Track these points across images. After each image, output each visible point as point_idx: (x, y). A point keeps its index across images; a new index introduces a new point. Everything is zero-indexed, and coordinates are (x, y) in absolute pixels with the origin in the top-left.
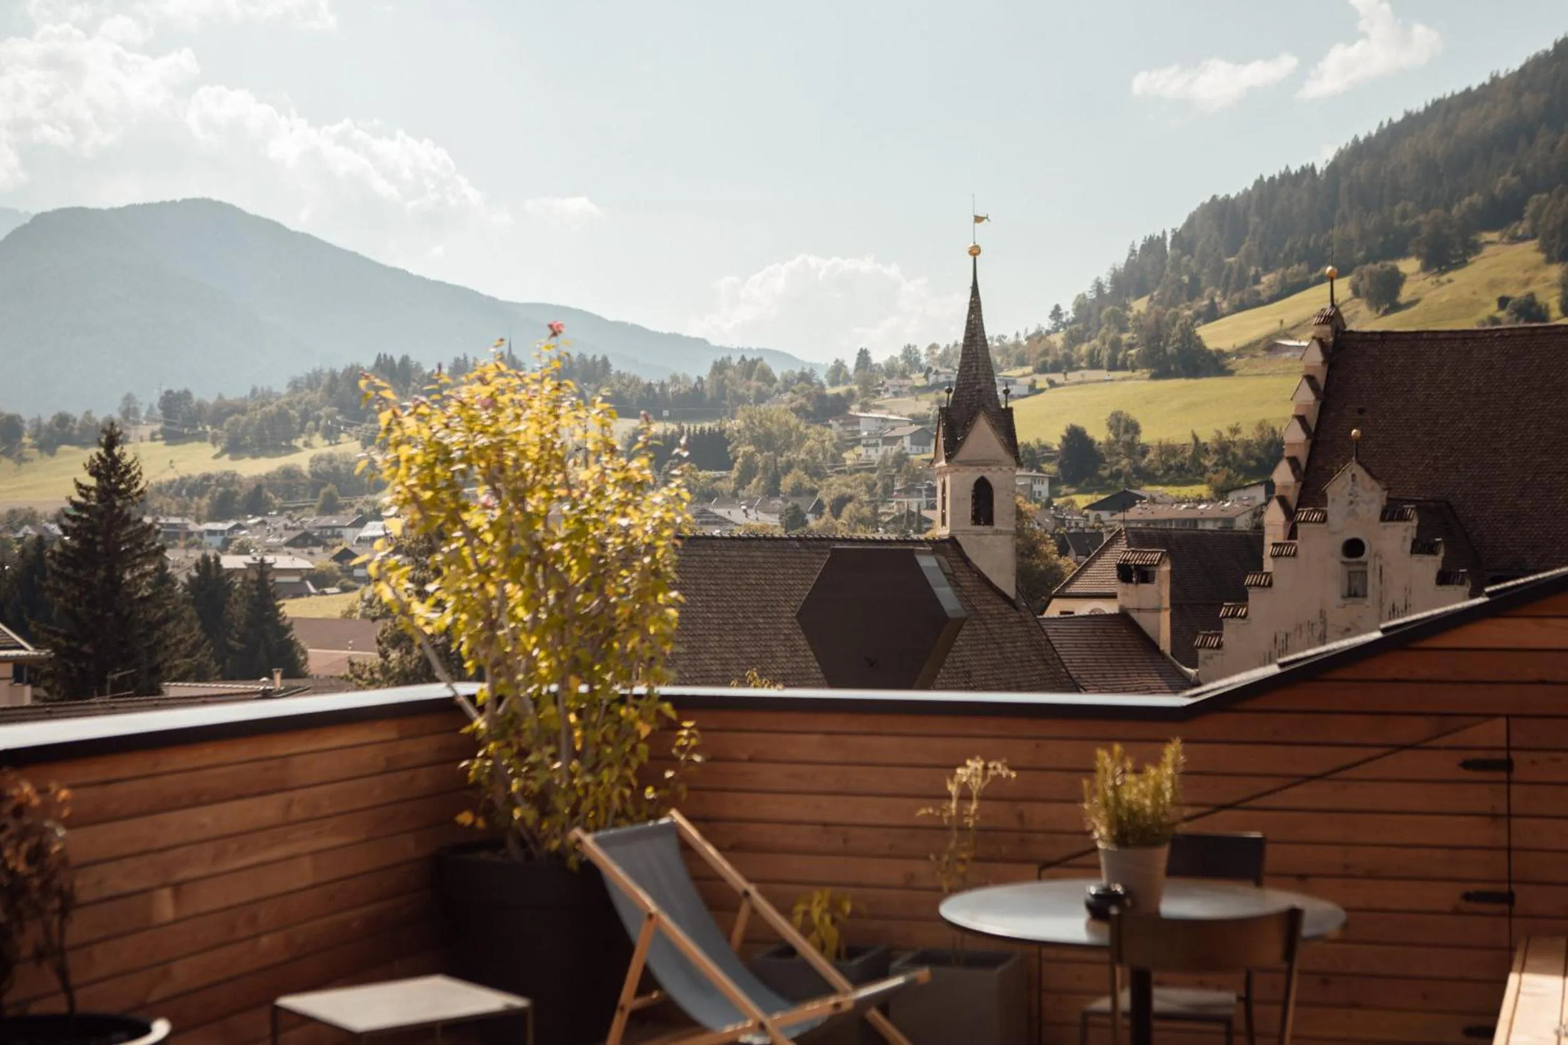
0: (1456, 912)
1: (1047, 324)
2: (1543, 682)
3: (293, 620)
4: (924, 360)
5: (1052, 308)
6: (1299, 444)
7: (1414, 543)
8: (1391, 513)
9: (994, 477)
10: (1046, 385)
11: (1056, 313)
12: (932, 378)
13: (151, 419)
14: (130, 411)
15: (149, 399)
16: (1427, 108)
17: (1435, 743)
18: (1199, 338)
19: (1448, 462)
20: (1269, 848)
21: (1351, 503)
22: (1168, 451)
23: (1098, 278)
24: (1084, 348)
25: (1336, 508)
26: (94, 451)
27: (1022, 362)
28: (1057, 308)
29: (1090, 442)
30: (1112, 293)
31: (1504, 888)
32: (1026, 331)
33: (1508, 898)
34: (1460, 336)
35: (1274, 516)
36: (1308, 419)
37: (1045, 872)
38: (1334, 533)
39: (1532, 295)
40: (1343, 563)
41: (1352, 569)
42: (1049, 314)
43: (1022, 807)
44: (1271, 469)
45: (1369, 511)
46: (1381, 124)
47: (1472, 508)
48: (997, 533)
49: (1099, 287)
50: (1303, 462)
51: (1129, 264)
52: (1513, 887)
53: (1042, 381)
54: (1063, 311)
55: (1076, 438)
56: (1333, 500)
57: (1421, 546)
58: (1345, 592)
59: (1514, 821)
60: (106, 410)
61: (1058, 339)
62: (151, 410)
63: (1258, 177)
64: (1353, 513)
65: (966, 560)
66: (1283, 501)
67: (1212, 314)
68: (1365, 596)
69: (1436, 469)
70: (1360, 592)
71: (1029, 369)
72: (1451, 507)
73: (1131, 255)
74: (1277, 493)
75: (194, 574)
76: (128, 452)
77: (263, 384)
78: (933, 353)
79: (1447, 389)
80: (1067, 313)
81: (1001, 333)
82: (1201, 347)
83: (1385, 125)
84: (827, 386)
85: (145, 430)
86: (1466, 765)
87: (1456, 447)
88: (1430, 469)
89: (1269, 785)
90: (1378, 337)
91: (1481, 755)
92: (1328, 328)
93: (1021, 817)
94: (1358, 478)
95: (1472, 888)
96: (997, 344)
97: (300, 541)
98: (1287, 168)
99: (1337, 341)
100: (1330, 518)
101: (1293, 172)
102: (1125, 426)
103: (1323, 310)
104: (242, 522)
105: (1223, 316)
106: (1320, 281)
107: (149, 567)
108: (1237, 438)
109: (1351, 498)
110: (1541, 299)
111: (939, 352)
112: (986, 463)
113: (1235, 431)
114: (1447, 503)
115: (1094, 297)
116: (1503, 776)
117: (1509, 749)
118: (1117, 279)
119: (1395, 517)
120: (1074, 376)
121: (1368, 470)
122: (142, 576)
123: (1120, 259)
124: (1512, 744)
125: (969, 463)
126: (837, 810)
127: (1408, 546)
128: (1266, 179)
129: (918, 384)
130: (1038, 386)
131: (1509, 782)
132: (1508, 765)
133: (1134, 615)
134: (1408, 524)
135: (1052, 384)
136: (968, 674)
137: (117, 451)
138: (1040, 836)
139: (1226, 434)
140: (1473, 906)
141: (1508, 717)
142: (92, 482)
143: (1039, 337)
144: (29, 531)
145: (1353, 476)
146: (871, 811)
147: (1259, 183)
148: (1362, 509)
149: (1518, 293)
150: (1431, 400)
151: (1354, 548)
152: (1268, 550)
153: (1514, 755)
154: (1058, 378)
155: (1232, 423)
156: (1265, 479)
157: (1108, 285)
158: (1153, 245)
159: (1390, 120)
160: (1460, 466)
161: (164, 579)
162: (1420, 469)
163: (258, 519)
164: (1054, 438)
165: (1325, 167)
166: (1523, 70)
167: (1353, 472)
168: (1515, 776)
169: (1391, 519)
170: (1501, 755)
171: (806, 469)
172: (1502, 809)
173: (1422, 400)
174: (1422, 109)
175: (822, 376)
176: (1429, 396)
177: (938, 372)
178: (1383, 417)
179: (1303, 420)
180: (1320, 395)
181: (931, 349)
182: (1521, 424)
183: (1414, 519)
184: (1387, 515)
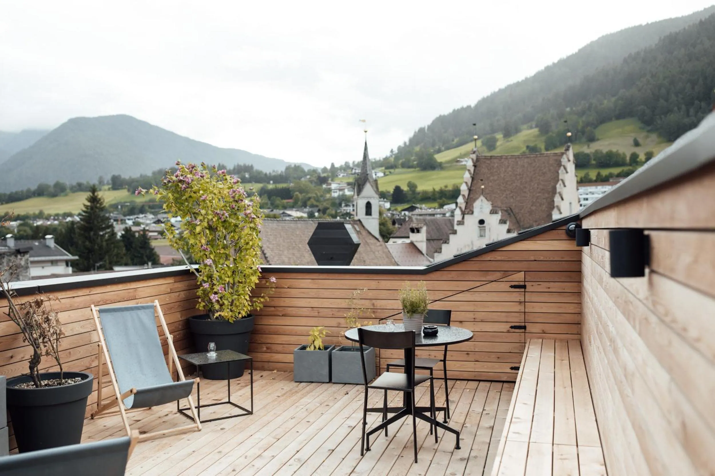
0: (508, 332)
1: (389, 155)
2: (535, 261)
3: (155, 247)
4: (351, 166)
5: (390, 150)
6: (466, 191)
7: (500, 220)
8: (493, 212)
9: (372, 201)
11: (392, 151)
13: (108, 184)
14: (101, 182)
15: (108, 178)
17: (501, 280)
18: (435, 159)
20: (452, 313)
22: (425, 192)
23: (405, 141)
24: (400, 161)
25: (476, 210)
26: (89, 194)
27: (382, 166)
29: (402, 191)
30: (409, 145)
31: (523, 324)
33: (524, 328)
34: (514, 157)
35: (458, 212)
36: (468, 183)
37: (381, 321)
38: (476, 217)
39: (536, 145)
40: (479, 227)
41: (481, 228)
42: (390, 152)
43: (374, 301)
44: (457, 198)
45: (486, 211)
47: (517, 209)
48: (373, 218)
49: (405, 143)
50: (467, 196)
51: (414, 136)
52: (526, 323)
55: (398, 189)
56: (475, 208)
57: (503, 222)
58: (479, 235)
59: (526, 303)
60: (94, 181)
61: (392, 159)
62: (108, 181)
64: (481, 212)
65: (363, 227)
66: (460, 208)
67: (439, 151)
68: (485, 236)
69: (507, 198)
70: (483, 235)
71: (383, 168)
72: (512, 209)
74: (459, 205)
75: (123, 233)
76: (100, 194)
77: (144, 173)
78: (354, 164)
79: (510, 173)
80: (395, 151)
82: (435, 161)
84: (321, 173)
85: (106, 187)
86: (512, 287)
87: (513, 191)
88: (505, 198)
89: (451, 293)
91: (516, 283)
92: (474, 155)
93: (373, 305)
94: (483, 201)
95: (513, 324)
97: (157, 222)
99: (477, 159)
100: (474, 213)
102: (412, 186)
103: (473, 149)
104: (139, 216)
105: (443, 151)
106: (472, 141)
107: (108, 230)
108: (447, 189)
109: (481, 207)
110: (539, 146)
111: (356, 163)
112: (370, 198)
113: (446, 187)
114: (510, 208)
115: (404, 146)
116: (523, 290)
117: (525, 281)
118: (411, 140)
120: (397, 170)
121: (486, 198)
122: (106, 234)
123: (411, 135)
124: (526, 280)
125: (364, 197)
126: (315, 303)
127: (498, 221)
129: (349, 173)
130: (387, 173)
131: (525, 292)
132: (524, 287)
133: (416, 243)
134: (498, 215)
135: (390, 172)
136: (364, 261)
137: (96, 194)
138: (379, 310)
139: (443, 188)
140: (513, 330)
141: (525, 271)
142: (89, 204)
143: (386, 159)
144: (69, 219)
146: (326, 303)
147: (454, 111)
148: (484, 210)
149: (532, 145)
151: (482, 222)
152: (455, 223)
153: (526, 283)
154: (392, 171)
155: (445, 184)
156: (454, 201)
157: (408, 143)
158: (421, 130)
161: (113, 234)
162: (502, 198)
163: (143, 215)
164: (391, 190)
166: (535, 76)
167: (482, 199)
168: (527, 290)
169: (493, 213)
170: (522, 284)
171: (315, 200)
172: (523, 300)
173: (503, 177)
175: (320, 171)
176: (505, 176)
177: (355, 169)
178: (491, 182)
179: (466, 183)
180: (472, 175)
181: (354, 162)
182: (532, 184)
183: (500, 213)
184: (492, 212)
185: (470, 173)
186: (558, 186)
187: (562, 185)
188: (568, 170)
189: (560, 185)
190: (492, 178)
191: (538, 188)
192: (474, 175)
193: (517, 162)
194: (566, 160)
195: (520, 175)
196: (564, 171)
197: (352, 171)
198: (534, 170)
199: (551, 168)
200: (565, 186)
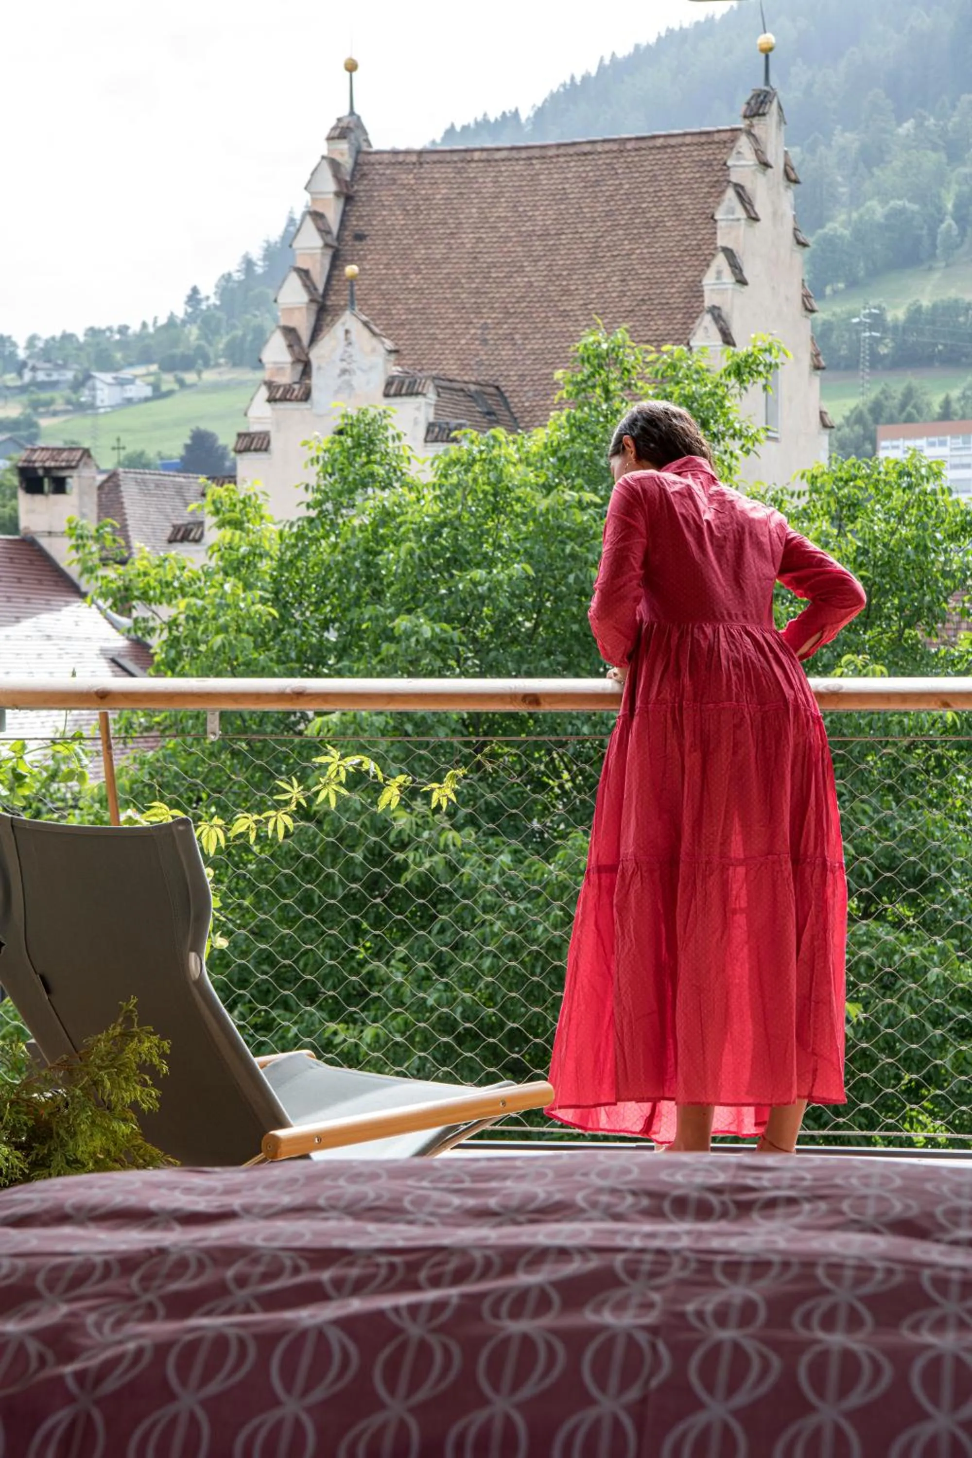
1: (180, 311)
4: (22, 354)
5: (188, 292)
6: (299, 308)
7: (430, 427)
8: (400, 387)
10: (176, 387)
11: (194, 297)
12: (27, 376)
16: (659, 39)
19: (501, 332)
21: (344, 372)
23: (247, 253)
25: (323, 380)
27: (146, 359)
28: (195, 290)
30: (265, 273)
32: (155, 322)
34: (524, 154)
35: (261, 407)
36: (312, 274)
38: (320, 416)
42: (185, 299)
45: (368, 383)
46: (602, 59)
47: (530, 394)
49: (249, 264)
50: (305, 336)
53: (168, 382)
54: (202, 295)
56: (319, 368)
57: (441, 433)
63: (448, 126)
64: (346, 386)
69: (485, 342)
71: (154, 368)
72: (502, 394)
73: (288, 225)
78: (34, 346)
79: (503, 230)
80: (208, 298)
81: (122, 323)
83: (607, 62)
87: (512, 311)
88: (477, 342)
90: (414, 158)
92: (343, 146)
94: (353, 336)
96: (117, 337)
98: (485, 115)
99: (356, 164)
100: (315, 394)
101: (492, 120)
109: (344, 365)
111: (40, 344)
114: (497, 388)
115: (243, 277)
119: (404, 391)
120: (209, 376)
121: (367, 324)
128: (458, 128)
129: (10, 384)
130: (164, 388)
133: (44, 541)
134: (420, 400)
135: (182, 384)
145: (347, 332)
148: (358, 380)
150: (482, 245)
154: (188, 376)
157: (260, 263)
159: (613, 54)
160: (517, 336)
162: (463, 342)
165: (531, 114)
167: (347, 327)
169: (398, 394)
173: (468, 246)
174: (652, 40)
176: (480, 240)
177: (34, 369)
178: (418, 271)
179: (305, 274)
180: (331, 240)
181: (32, 341)
182: (600, 276)
183: (432, 396)
184: (392, 391)
185: (324, 231)
186: (709, 280)
187: (728, 277)
188: (761, 208)
189: (719, 273)
190: (420, 253)
191: (623, 293)
192: (339, 238)
193: (535, 177)
194: (750, 159)
195: (545, 235)
196: (741, 213)
197: (20, 375)
198: (608, 214)
199: (686, 200)
200: (742, 282)
